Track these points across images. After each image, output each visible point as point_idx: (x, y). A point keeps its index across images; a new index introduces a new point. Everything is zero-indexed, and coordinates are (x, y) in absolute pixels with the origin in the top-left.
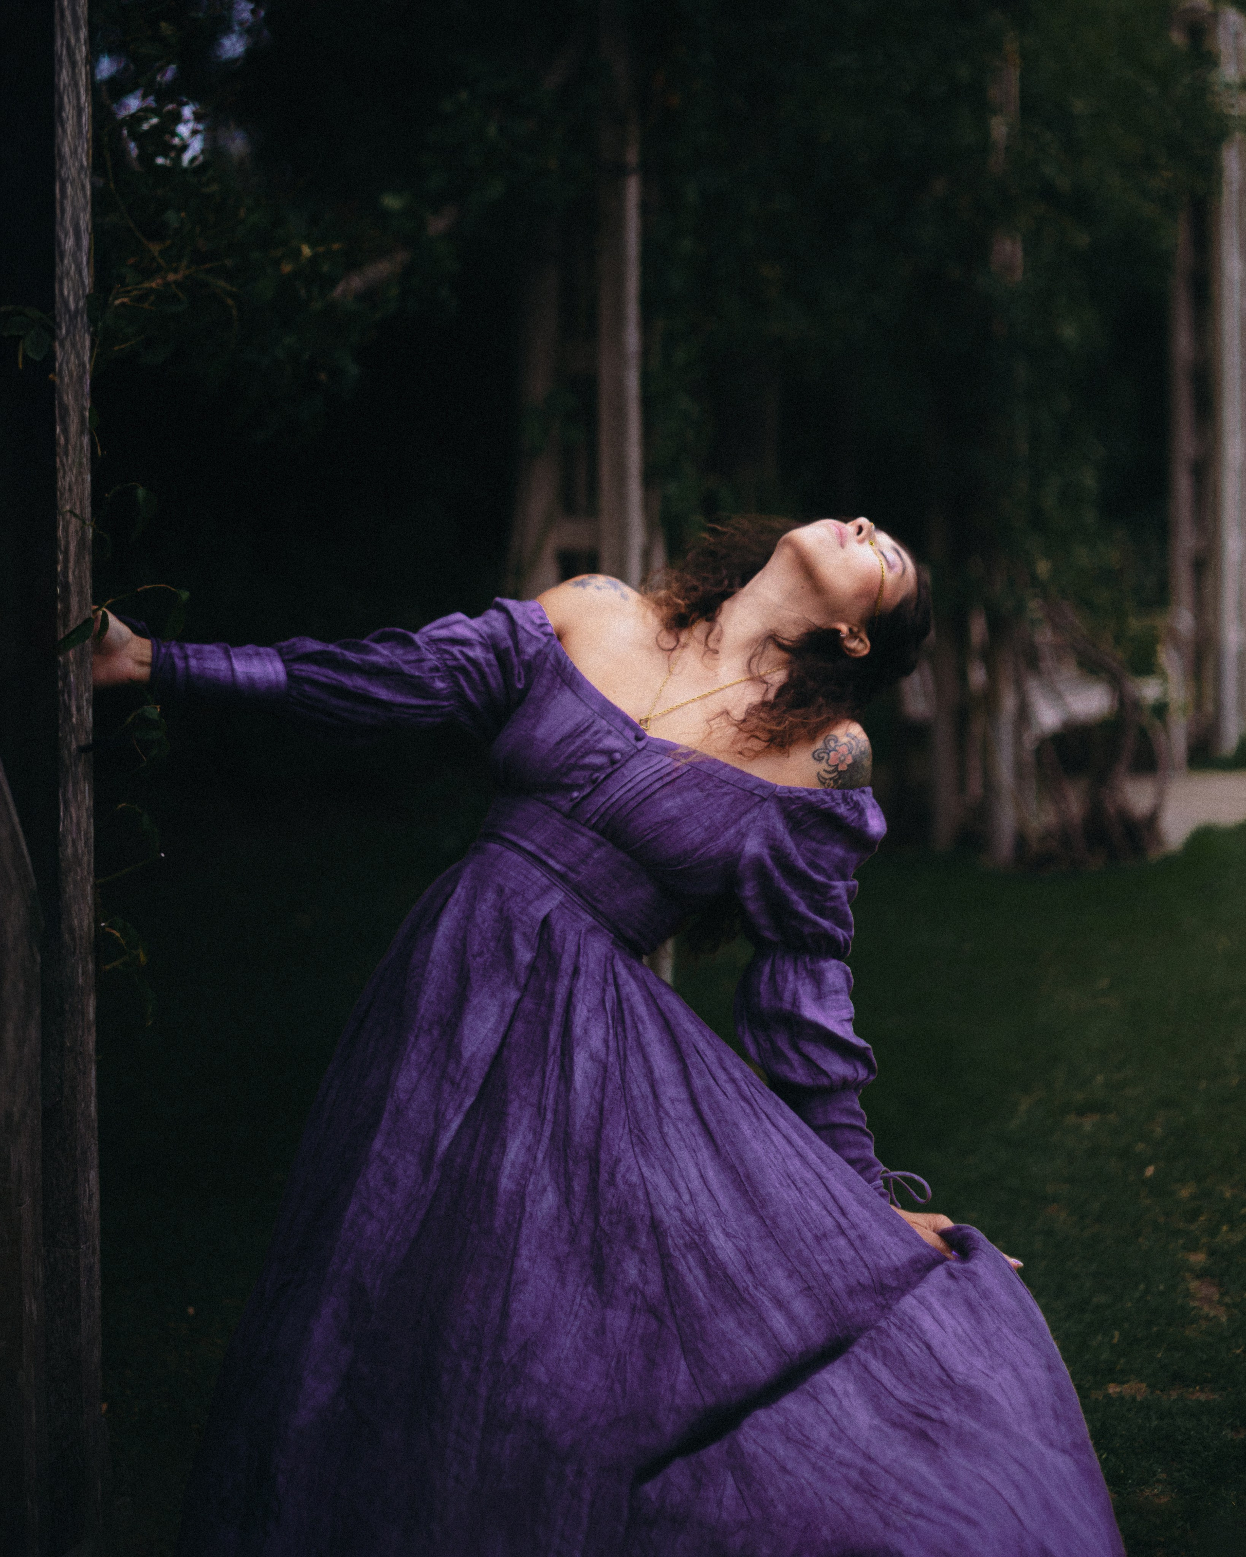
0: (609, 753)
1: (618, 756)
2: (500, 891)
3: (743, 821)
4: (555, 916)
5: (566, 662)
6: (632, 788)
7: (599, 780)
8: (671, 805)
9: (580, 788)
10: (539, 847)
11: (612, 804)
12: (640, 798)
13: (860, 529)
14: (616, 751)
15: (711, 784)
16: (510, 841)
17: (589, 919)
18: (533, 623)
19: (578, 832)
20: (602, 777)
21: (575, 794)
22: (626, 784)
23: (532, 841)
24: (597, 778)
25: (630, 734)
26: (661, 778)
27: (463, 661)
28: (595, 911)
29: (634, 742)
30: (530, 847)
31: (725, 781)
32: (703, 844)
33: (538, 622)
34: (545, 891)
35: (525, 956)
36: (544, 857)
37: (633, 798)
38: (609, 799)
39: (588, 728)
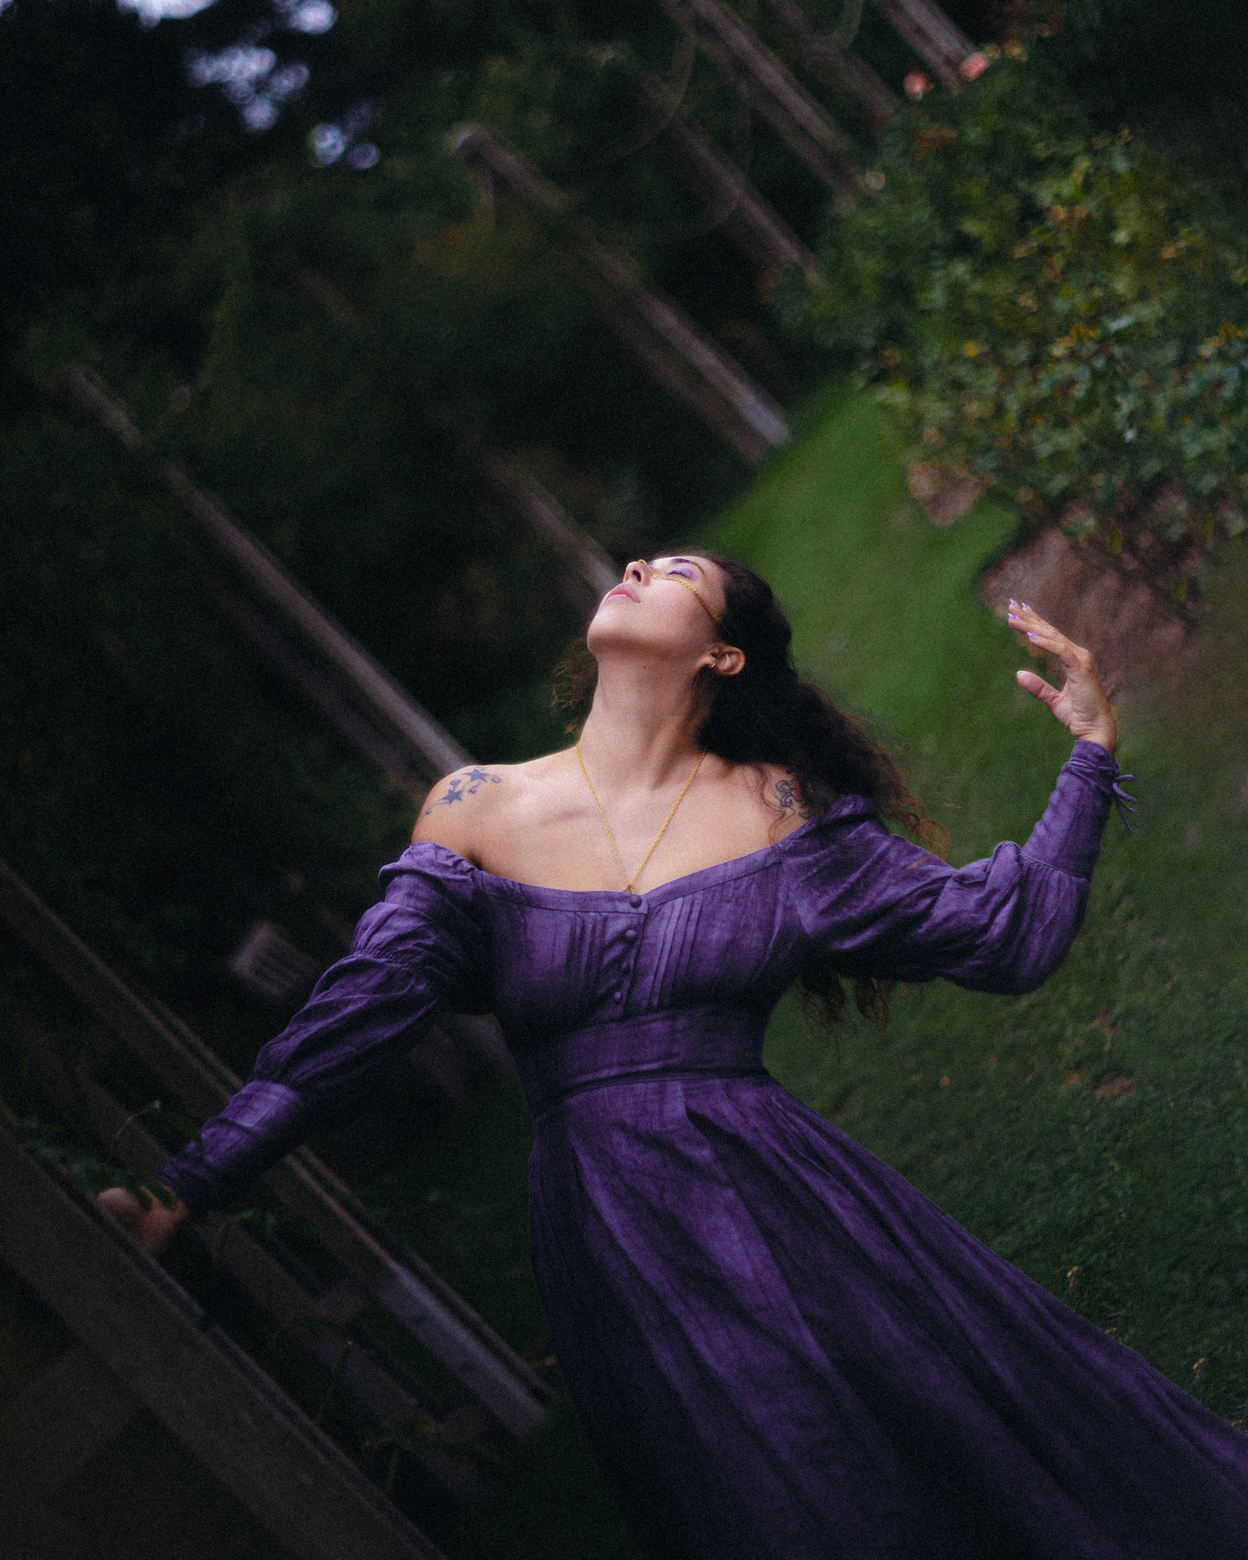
0: (621, 937)
1: (631, 933)
2: (622, 1126)
3: (781, 897)
4: (693, 1104)
5: (508, 886)
6: (672, 948)
7: (632, 967)
8: (718, 934)
9: (618, 987)
10: (621, 1064)
11: (665, 976)
12: (687, 950)
13: (637, 574)
14: (625, 930)
15: (731, 890)
16: (587, 1083)
17: (718, 1082)
18: (446, 867)
19: (645, 1023)
20: (632, 961)
21: (618, 995)
22: (662, 950)
23: (610, 1066)
24: (628, 966)
25: (624, 906)
26: (689, 919)
27: (426, 953)
28: (718, 1072)
29: (633, 910)
30: (614, 1072)
31: (738, 878)
32: (766, 942)
33: (450, 862)
34: (661, 1092)
35: (704, 1154)
36: (634, 1069)
37: (681, 955)
38: (656, 973)
39: (583, 928)
